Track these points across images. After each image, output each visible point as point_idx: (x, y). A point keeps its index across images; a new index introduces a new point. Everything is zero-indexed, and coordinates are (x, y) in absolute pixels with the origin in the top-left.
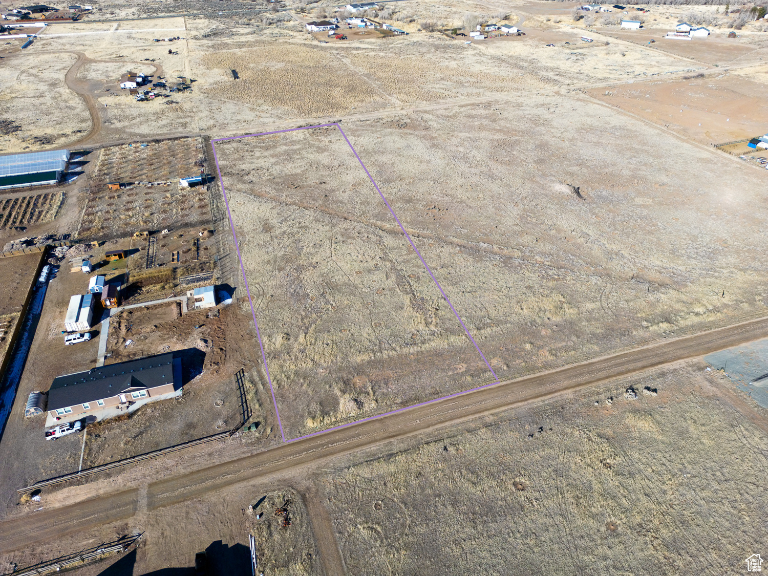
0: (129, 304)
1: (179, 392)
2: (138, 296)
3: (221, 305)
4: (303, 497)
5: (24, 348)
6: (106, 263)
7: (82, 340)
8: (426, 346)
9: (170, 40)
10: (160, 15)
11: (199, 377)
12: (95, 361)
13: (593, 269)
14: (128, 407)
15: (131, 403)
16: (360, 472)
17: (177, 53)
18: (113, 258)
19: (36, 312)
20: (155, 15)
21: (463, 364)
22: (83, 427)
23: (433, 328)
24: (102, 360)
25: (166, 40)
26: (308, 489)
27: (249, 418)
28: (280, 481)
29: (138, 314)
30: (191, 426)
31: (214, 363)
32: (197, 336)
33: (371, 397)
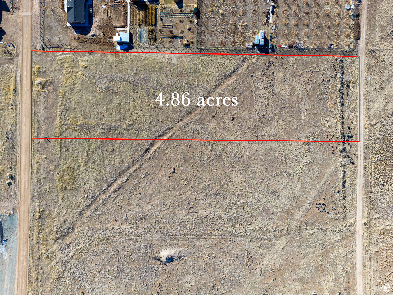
1: (69, 25)
3: (116, 44)
4: (12, 59)
11: (75, 32)
16: (13, 77)
21: (45, 128)
26: (13, 61)
27: (48, 48)
28: (19, 53)
29: (122, 9)
30: (51, 28)
31: (79, 38)
32: (98, 32)
33: (41, 90)
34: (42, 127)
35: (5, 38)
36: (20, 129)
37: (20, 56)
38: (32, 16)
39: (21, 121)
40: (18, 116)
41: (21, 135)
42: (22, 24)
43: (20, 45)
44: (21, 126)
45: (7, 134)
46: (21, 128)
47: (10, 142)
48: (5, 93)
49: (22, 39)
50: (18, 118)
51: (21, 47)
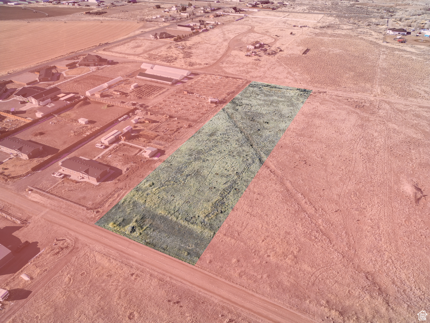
0: (128, 142)
1: (98, 184)
2: (134, 141)
3: (151, 159)
5: (87, 142)
6: (144, 122)
7: (101, 147)
8: (191, 226)
9: (301, 27)
10: (316, 12)
11: (109, 182)
12: (95, 157)
13: (347, 249)
14: (81, 179)
15: (83, 178)
16: (97, 256)
17: (294, 34)
18: (147, 122)
19: (105, 131)
20: (312, 11)
21: (193, 246)
22: (63, 177)
23: (206, 220)
24: (97, 158)
25: (299, 26)
26: (78, 248)
27: (101, 208)
28: (76, 238)
29: (126, 147)
30: (84, 198)
31: (119, 180)
32: (128, 166)
33: (141, 231)
34: (190, 248)
35: (41, 245)
36: (175, 277)
37: (80, 238)
38: (52, 209)
39: (163, 270)
40: (153, 272)
41: (185, 280)
42: (49, 221)
43: (68, 233)
44: (172, 274)
45: (169, 301)
46: (175, 275)
47: (184, 303)
48: (108, 276)
49: (64, 228)
50: (156, 273)
51: (70, 232)
